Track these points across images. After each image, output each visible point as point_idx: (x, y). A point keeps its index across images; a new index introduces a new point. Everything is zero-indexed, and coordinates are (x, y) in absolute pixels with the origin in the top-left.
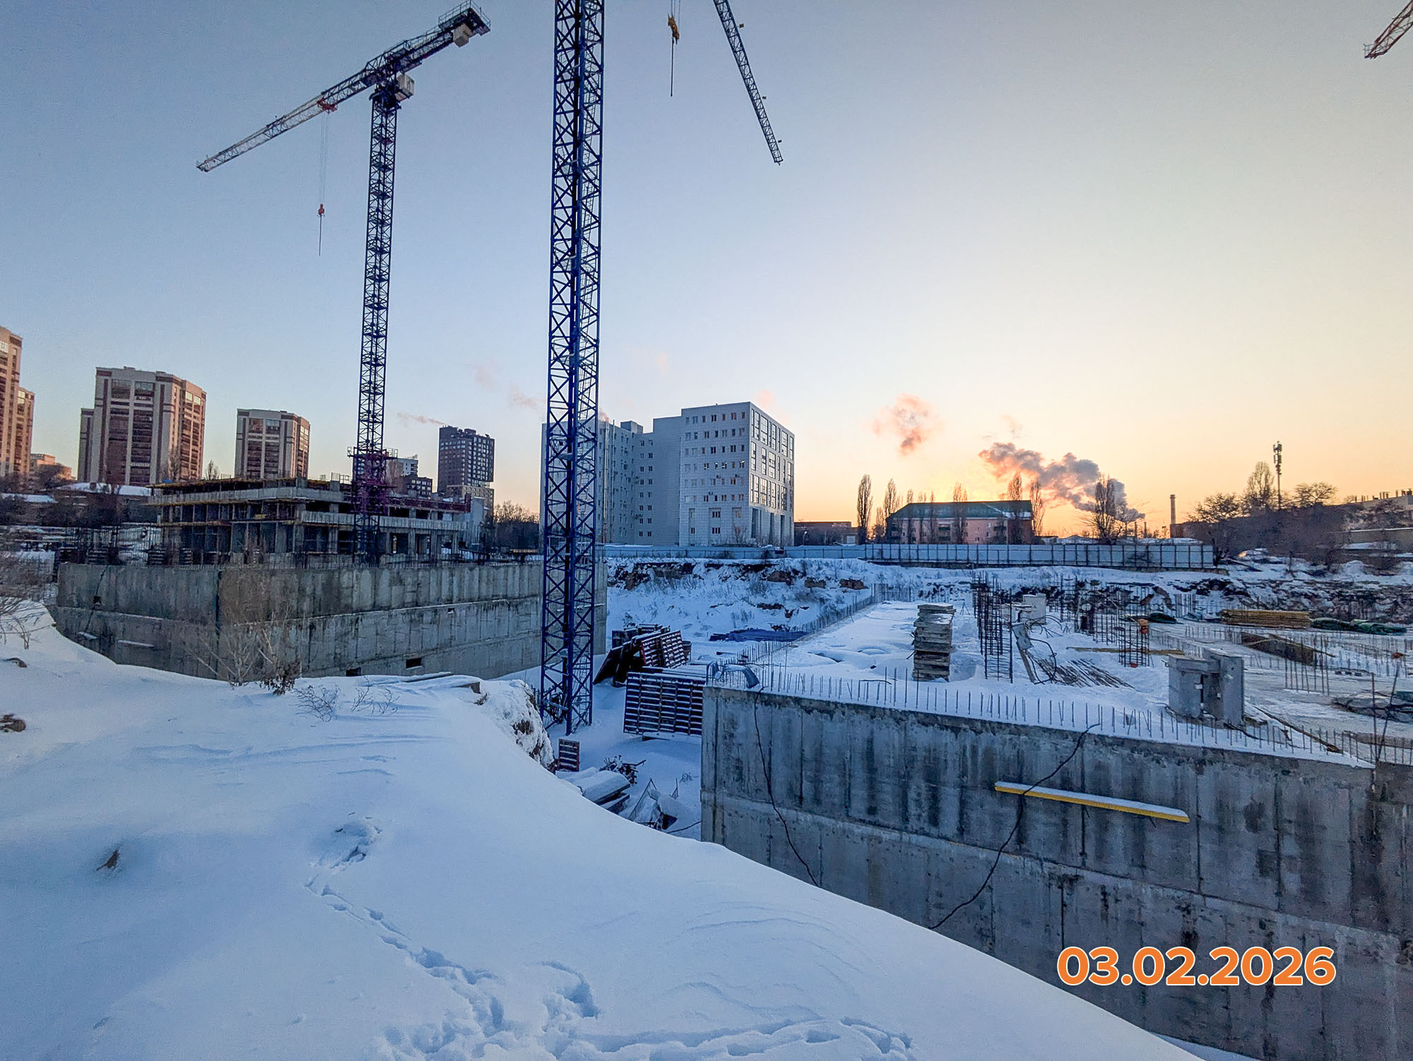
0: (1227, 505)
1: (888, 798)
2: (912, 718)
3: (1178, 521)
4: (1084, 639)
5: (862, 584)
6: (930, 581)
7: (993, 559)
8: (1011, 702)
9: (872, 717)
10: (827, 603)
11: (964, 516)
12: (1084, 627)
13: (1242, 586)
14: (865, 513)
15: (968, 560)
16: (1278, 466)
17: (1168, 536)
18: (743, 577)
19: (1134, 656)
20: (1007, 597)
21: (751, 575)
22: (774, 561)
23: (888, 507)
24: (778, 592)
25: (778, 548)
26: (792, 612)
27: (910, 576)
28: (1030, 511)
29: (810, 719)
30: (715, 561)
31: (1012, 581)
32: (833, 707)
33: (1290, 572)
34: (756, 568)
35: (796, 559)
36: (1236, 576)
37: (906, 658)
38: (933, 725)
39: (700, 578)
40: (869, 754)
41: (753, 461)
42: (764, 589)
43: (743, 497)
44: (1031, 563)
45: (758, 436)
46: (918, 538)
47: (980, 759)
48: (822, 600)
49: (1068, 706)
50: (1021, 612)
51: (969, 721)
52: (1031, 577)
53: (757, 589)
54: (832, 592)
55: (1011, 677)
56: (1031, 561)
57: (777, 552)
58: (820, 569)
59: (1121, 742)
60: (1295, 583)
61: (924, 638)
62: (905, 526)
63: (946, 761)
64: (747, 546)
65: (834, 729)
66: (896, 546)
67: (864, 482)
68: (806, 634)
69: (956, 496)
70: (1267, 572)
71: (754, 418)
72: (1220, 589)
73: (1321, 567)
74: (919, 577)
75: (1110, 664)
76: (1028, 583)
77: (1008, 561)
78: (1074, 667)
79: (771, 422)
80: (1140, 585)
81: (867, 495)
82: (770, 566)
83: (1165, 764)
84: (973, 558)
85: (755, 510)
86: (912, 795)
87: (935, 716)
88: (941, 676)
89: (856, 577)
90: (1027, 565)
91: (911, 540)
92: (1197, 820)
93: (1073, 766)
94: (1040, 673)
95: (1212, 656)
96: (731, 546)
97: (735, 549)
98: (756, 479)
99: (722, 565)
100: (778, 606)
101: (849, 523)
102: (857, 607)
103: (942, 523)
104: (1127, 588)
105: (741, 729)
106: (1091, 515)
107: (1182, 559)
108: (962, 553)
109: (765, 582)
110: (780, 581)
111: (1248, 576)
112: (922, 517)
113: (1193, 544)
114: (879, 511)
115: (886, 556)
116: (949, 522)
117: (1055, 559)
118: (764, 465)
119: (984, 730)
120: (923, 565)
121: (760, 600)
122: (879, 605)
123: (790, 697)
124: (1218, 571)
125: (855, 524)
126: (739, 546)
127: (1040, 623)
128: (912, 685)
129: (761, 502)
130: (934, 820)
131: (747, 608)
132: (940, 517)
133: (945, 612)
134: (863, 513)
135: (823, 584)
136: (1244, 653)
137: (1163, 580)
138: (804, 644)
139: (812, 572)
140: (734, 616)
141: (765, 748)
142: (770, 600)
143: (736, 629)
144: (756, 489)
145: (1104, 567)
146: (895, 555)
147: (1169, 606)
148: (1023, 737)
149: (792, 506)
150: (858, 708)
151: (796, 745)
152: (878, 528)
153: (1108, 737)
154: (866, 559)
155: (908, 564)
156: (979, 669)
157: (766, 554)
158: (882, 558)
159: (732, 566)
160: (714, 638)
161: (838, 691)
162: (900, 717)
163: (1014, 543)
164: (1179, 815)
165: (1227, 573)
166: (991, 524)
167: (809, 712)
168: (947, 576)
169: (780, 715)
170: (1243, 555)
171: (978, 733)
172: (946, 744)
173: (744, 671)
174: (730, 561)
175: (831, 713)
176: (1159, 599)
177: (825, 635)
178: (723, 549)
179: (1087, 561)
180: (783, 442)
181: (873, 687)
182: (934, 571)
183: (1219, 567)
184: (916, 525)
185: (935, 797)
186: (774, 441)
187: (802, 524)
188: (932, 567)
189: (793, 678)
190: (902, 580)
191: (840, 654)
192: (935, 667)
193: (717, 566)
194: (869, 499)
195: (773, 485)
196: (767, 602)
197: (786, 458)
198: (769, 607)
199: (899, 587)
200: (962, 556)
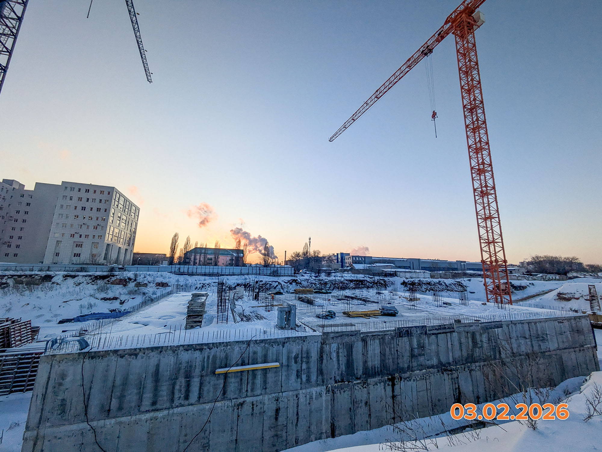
0: (298, 255)
1: (165, 393)
2: (181, 348)
3: (287, 260)
4: (255, 303)
5: (168, 284)
6: (200, 282)
7: (227, 272)
8: (225, 332)
9: (161, 352)
10: (147, 295)
11: (218, 254)
12: (255, 298)
13: (300, 281)
14: (174, 250)
15: (218, 272)
16: (310, 244)
17: (283, 264)
18: (93, 283)
19: (269, 308)
20: (231, 288)
21: (99, 282)
22: (116, 273)
23: (186, 248)
24: (117, 290)
25: (121, 266)
26: (124, 301)
27: (191, 280)
28: (243, 253)
29: (122, 361)
30: (73, 274)
31: (234, 281)
32: (138, 351)
33: (311, 276)
34: (103, 278)
35: (131, 273)
36: (299, 278)
37: (182, 319)
38: (191, 350)
39: (57, 284)
40: (157, 374)
41: (111, 218)
42: (107, 289)
43: (102, 237)
44: (241, 274)
45: (117, 206)
46: (198, 263)
47: (210, 360)
48: (144, 294)
49: (246, 330)
50: (235, 294)
51: (207, 344)
52: (240, 280)
53: (102, 289)
54: (150, 290)
55: (227, 322)
56: (241, 273)
57: (119, 268)
58: (145, 277)
59: (262, 341)
60: (312, 280)
61: (192, 309)
62: (192, 258)
63: (195, 366)
64: (100, 265)
65: (137, 364)
66: (186, 266)
67: (176, 235)
68: (130, 312)
69: (216, 246)
70: (306, 277)
71: (115, 196)
72: (295, 282)
73: (317, 275)
74: (196, 280)
75: (262, 312)
76: (239, 282)
77: (233, 273)
78: (251, 314)
79: (126, 200)
80: (274, 281)
81: (176, 242)
82: (113, 276)
83: (274, 346)
84: (220, 272)
85: (108, 245)
86: (177, 387)
87: (192, 345)
88: (198, 326)
89: (164, 281)
90: (240, 275)
91: (195, 264)
92: (282, 365)
93: (246, 355)
94: (238, 319)
95: (289, 305)
96: (88, 264)
97: (89, 266)
98: (112, 228)
99: (78, 276)
100: (115, 298)
101: (166, 255)
102: (163, 296)
103: (209, 256)
104: (271, 283)
105: (69, 379)
106: (262, 256)
107: (286, 272)
108: (216, 270)
109: (108, 286)
110: (119, 284)
111: (302, 278)
112: (201, 253)
113: (289, 267)
114: (181, 250)
115: (182, 270)
116: (212, 256)
117: (250, 272)
118: (118, 222)
119: (213, 347)
120: (198, 275)
121: (103, 295)
122: (174, 295)
123: (111, 351)
124: (295, 276)
125: (168, 255)
126: (94, 264)
127: (241, 298)
128: (183, 332)
129: (113, 240)
130: (187, 397)
131: (93, 301)
132: (209, 254)
133: (204, 296)
134: (173, 250)
135: (146, 285)
136: (298, 303)
137: (281, 279)
138: (127, 318)
139: (140, 279)
140: (81, 306)
141: (87, 387)
142: (111, 295)
143: (82, 315)
144: (111, 233)
145: (265, 275)
146: (186, 271)
147: (282, 288)
148: (229, 347)
149: (133, 244)
150: (153, 349)
151: (111, 379)
152: (180, 258)
153: (258, 340)
154: (171, 272)
155: (192, 274)
156: (215, 320)
157: (112, 269)
158: (180, 272)
159: (86, 276)
160: (61, 322)
161: (142, 342)
162: (175, 349)
163: (236, 266)
164: (277, 364)
165: (297, 277)
166: (229, 258)
167: (122, 357)
168: (208, 280)
169: (101, 364)
170: (301, 271)
171: (210, 349)
172: (196, 358)
173: (78, 341)
174: (85, 274)
175: (136, 355)
176: (279, 286)
177: (141, 312)
178: (81, 266)
179: (259, 273)
180: (132, 211)
181: (163, 336)
182: (203, 277)
183: (295, 275)
184: (198, 257)
185: (188, 385)
186: (127, 210)
187: (138, 254)
188: (202, 276)
189: (115, 339)
190: (188, 282)
191: (147, 322)
192: (195, 322)
193: (74, 277)
194: (177, 244)
195: (123, 233)
196: (108, 297)
197: (133, 220)
198: (109, 299)
199: (186, 285)
200: (215, 271)
